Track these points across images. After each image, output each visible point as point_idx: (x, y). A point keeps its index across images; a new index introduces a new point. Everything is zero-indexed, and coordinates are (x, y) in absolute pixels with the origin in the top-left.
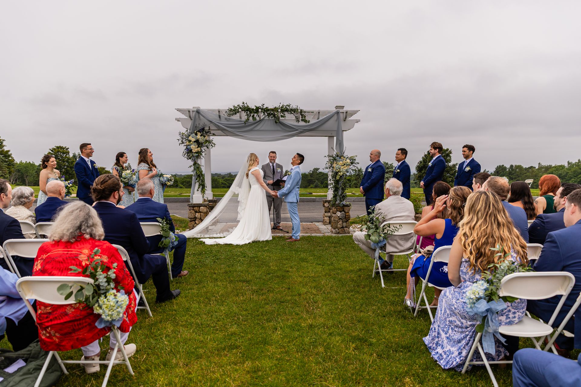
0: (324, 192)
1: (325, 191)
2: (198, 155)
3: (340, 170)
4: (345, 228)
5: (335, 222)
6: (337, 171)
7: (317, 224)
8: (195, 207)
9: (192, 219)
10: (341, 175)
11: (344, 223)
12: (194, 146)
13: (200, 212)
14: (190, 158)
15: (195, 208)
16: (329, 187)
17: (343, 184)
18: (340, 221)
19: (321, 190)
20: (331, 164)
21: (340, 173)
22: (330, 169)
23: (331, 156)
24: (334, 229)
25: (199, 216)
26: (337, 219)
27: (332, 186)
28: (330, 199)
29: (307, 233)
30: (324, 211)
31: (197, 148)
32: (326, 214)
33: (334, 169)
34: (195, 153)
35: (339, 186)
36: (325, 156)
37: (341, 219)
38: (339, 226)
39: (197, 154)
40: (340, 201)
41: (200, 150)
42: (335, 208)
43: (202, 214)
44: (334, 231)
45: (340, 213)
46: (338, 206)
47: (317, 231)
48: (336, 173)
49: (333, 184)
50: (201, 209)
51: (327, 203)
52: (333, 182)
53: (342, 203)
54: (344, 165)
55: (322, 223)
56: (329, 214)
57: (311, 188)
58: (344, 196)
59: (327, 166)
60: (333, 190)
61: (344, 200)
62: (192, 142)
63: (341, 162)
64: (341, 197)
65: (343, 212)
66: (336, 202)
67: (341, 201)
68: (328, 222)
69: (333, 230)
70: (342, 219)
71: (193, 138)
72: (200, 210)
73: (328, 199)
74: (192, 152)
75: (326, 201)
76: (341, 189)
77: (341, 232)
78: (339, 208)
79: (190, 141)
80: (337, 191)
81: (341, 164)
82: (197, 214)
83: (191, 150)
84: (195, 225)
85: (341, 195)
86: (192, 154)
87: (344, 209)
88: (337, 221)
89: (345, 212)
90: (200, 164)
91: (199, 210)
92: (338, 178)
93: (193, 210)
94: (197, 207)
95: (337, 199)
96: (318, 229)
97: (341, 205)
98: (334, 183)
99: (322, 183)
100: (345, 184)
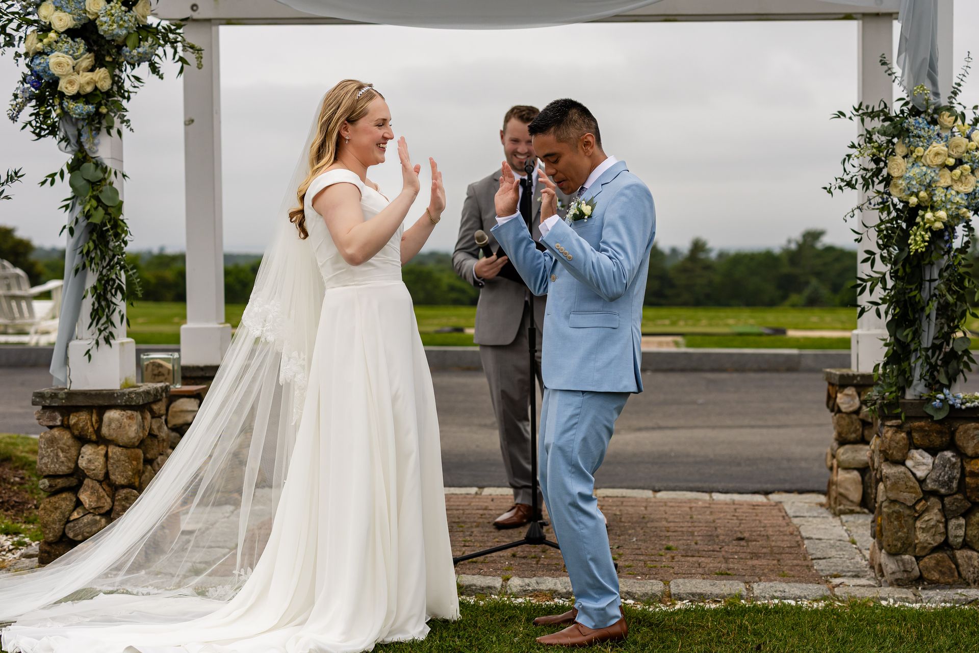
0: (839, 326)
1: (843, 322)
2: (97, 113)
3: (931, 196)
4: (958, 554)
5: (899, 515)
6: (913, 200)
7: (793, 503)
8: (77, 409)
9: (60, 483)
10: (939, 225)
11: (953, 523)
12: (67, 60)
13: (101, 440)
14: (53, 131)
15: (73, 420)
16: (863, 300)
17: (948, 282)
18: (926, 510)
19: (828, 317)
20: (877, 161)
21: (929, 215)
22: (871, 193)
23: (873, 115)
24: (891, 554)
25: (99, 463)
26: (908, 497)
27: (879, 293)
28: (870, 370)
29: (724, 575)
30: (834, 434)
31: (92, 70)
32: (846, 454)
33: (893, 191)
34: (76, 97)
35: (925, 295)
36: (842, 114)
37: (934, 493)
38: (921, 537)
39: (91, 108)
40: (929, 386)
41: (106, 85)
42: (899, 428)
43: (112, 450)
44: (890, 565)
45: (928, 459)
46: (920, 418)
47: (789, 561)
48: (911, 214)
49: (890, 283)
50: (111, 421)
51: (850, 391)
52: (885, 269)
53: (944, 401)
54: (959, 162)
55: (823, 499)
56: (863, 454)
57: (794, 306)
58: (953, 355)
59: (853, 171)
60: (884, 321)
61: (952, 379)
62: (52, 35)
63: (939, 146)
64: (937, 359)
65: (949, 454)
66: (903, 390)
67: (934, 385)
68: (855, 494)
69: (883, 557)
70: (941, 497)
71: (59, 14)
72: (105, 431)
73: (854, 370)
74: (62, 95)
75: (845, 382)
76: (932, 309)
77: (936, 576)
78: (921, 429)
79: (46, 29)
80: (911, 323)
81: (939, 160)
82: (88, 451)
83: (55, 81)
84: (75, 515)
85: (935, 348)
86: (61, 104)
87: (953, 434)
88: (913, 507)
89: (960, 453)
90: (108, 163)
91: (98, 431)
92: (918, 241)
93: (65, 426)
94: (89, 409)
95: (912, 370)
96: (797, 542)
97: (938, 409)
98: (895, 275)
99: (836, 289)
100: (960, 283)
